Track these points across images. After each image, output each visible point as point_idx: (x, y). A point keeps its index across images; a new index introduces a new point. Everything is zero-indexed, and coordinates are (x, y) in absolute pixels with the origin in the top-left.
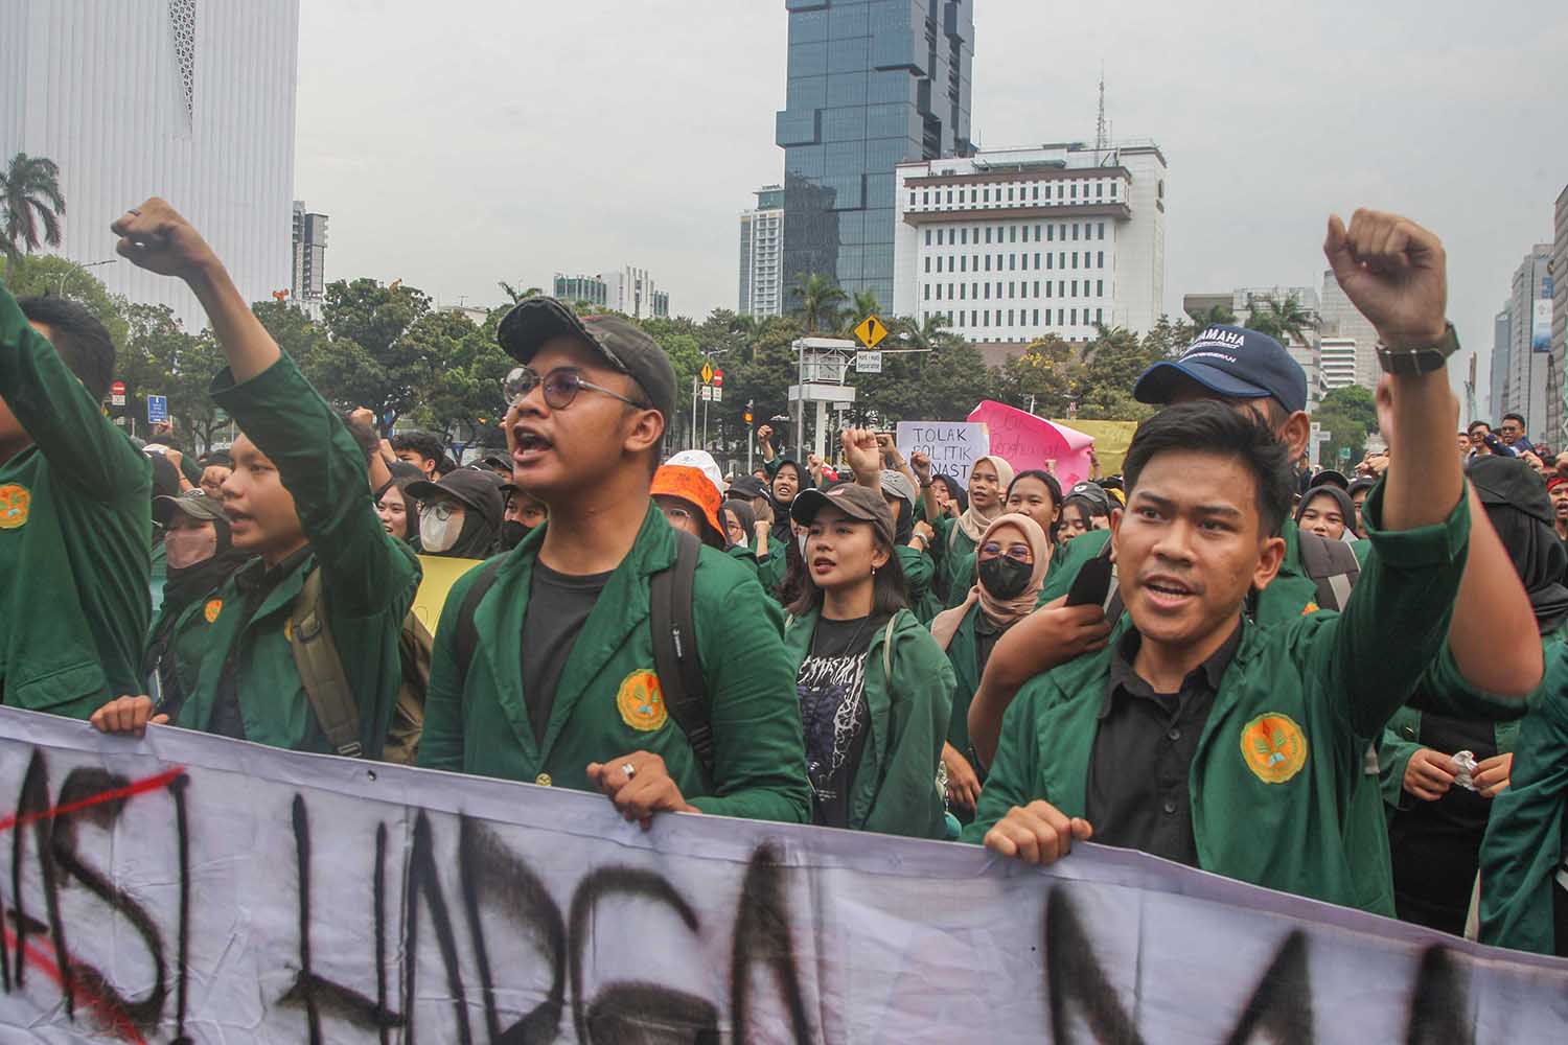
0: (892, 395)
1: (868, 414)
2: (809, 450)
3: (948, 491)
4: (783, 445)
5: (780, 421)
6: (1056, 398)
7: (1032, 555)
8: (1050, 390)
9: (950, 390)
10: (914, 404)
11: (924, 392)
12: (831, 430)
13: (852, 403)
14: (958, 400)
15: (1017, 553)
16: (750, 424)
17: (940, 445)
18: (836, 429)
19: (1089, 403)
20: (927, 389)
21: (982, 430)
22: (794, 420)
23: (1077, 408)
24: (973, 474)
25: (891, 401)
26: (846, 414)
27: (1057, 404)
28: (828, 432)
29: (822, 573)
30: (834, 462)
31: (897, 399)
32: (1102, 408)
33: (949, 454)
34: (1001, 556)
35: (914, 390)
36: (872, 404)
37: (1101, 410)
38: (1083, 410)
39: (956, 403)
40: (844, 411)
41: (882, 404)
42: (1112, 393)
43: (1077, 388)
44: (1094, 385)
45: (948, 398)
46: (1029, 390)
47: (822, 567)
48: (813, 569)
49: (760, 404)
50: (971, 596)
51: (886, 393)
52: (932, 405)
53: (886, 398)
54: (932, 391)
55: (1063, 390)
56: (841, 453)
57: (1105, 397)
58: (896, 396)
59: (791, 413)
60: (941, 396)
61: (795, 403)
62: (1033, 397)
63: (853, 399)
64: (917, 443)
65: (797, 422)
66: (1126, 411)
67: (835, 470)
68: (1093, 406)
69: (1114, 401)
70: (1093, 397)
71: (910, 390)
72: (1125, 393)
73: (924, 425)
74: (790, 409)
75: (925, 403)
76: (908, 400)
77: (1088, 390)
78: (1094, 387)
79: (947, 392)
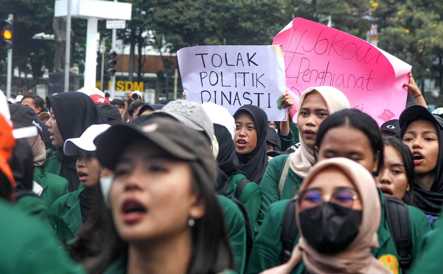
0: (173, 14)
1: (144, 34)
2: (77, 73)
3: (256, 128)
4: (47, 67)
5: (43, 40)
6: (356, 20)
7: (360, 198)
8: (349, 10)
9: (237, 9)
10: (197, 25)
11: (209, 11)
12: (102, 51)
13: (127, 22)
14: (246, 20)
15: (342, 199)
16: (10, 42)
17: (230, 71)
18: (108, 50)
19: (393, 26)
20: (211, 8)
21: (275, 54)
22: (60, 39)
23: (379, 30)
24: (301, 109)
25: (171, 20)
26: (121, 33)
27: (355, 26)
28: (98, 53)
29: (131, 223)
30: (105, 87)
31: (178, 19)
32: (407, 31)
33: (240, 80)
34: (324, 203)
35: (197, 9)
36: (149, 24)
37: (405, 34)
38: (385, 34)
39: (243, 25)
40: (117, 30)
41: (160, 24)
42: (418, 14)
43: (378, 9)
44: (398, 6)
45: (235, 18)
46: (325, 10)
47: (132, 216)
48: (119, 218)
49: (20, 20)
50: (295, 254)
51: (167, 11)
52: (216, 26)
53: (166, 17)
54: (217, 10)
55: (363, 11)
56: (114, 78)
57: (411, 19)
58: (177, 15)
59: (57, 31)
60: (227, 15)
61: (62, 20)
62: (329, 18)
63: (129, 17)
64: (202, 69)
65: (64, 42)
66: (434, 36)
67: (107, 95)
68: (397, 30)
69: (420, 24)
70: (396, 19)
71: (192, 8)
72: (433, 15)
73: (210, 49)
74: (55, 25)
75: (209, 23)
76: (190, 19)
77: (392, 12)
78: (399, 8)
79: (233, 11)
